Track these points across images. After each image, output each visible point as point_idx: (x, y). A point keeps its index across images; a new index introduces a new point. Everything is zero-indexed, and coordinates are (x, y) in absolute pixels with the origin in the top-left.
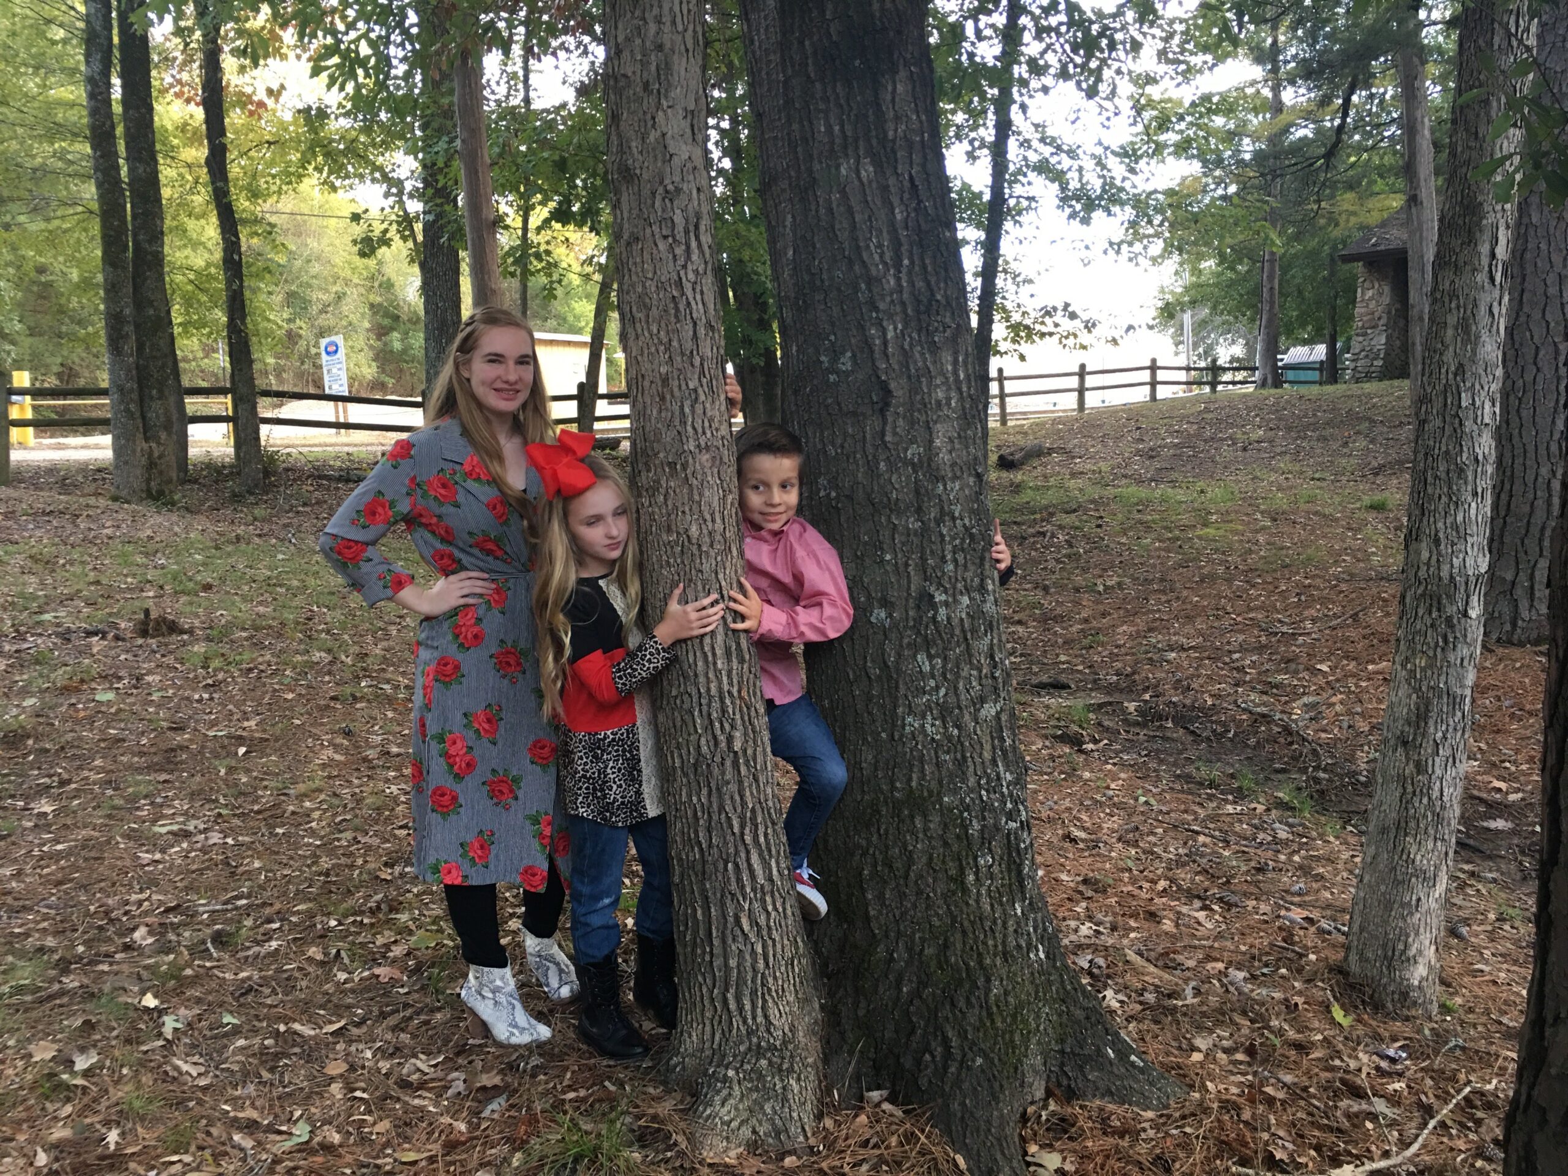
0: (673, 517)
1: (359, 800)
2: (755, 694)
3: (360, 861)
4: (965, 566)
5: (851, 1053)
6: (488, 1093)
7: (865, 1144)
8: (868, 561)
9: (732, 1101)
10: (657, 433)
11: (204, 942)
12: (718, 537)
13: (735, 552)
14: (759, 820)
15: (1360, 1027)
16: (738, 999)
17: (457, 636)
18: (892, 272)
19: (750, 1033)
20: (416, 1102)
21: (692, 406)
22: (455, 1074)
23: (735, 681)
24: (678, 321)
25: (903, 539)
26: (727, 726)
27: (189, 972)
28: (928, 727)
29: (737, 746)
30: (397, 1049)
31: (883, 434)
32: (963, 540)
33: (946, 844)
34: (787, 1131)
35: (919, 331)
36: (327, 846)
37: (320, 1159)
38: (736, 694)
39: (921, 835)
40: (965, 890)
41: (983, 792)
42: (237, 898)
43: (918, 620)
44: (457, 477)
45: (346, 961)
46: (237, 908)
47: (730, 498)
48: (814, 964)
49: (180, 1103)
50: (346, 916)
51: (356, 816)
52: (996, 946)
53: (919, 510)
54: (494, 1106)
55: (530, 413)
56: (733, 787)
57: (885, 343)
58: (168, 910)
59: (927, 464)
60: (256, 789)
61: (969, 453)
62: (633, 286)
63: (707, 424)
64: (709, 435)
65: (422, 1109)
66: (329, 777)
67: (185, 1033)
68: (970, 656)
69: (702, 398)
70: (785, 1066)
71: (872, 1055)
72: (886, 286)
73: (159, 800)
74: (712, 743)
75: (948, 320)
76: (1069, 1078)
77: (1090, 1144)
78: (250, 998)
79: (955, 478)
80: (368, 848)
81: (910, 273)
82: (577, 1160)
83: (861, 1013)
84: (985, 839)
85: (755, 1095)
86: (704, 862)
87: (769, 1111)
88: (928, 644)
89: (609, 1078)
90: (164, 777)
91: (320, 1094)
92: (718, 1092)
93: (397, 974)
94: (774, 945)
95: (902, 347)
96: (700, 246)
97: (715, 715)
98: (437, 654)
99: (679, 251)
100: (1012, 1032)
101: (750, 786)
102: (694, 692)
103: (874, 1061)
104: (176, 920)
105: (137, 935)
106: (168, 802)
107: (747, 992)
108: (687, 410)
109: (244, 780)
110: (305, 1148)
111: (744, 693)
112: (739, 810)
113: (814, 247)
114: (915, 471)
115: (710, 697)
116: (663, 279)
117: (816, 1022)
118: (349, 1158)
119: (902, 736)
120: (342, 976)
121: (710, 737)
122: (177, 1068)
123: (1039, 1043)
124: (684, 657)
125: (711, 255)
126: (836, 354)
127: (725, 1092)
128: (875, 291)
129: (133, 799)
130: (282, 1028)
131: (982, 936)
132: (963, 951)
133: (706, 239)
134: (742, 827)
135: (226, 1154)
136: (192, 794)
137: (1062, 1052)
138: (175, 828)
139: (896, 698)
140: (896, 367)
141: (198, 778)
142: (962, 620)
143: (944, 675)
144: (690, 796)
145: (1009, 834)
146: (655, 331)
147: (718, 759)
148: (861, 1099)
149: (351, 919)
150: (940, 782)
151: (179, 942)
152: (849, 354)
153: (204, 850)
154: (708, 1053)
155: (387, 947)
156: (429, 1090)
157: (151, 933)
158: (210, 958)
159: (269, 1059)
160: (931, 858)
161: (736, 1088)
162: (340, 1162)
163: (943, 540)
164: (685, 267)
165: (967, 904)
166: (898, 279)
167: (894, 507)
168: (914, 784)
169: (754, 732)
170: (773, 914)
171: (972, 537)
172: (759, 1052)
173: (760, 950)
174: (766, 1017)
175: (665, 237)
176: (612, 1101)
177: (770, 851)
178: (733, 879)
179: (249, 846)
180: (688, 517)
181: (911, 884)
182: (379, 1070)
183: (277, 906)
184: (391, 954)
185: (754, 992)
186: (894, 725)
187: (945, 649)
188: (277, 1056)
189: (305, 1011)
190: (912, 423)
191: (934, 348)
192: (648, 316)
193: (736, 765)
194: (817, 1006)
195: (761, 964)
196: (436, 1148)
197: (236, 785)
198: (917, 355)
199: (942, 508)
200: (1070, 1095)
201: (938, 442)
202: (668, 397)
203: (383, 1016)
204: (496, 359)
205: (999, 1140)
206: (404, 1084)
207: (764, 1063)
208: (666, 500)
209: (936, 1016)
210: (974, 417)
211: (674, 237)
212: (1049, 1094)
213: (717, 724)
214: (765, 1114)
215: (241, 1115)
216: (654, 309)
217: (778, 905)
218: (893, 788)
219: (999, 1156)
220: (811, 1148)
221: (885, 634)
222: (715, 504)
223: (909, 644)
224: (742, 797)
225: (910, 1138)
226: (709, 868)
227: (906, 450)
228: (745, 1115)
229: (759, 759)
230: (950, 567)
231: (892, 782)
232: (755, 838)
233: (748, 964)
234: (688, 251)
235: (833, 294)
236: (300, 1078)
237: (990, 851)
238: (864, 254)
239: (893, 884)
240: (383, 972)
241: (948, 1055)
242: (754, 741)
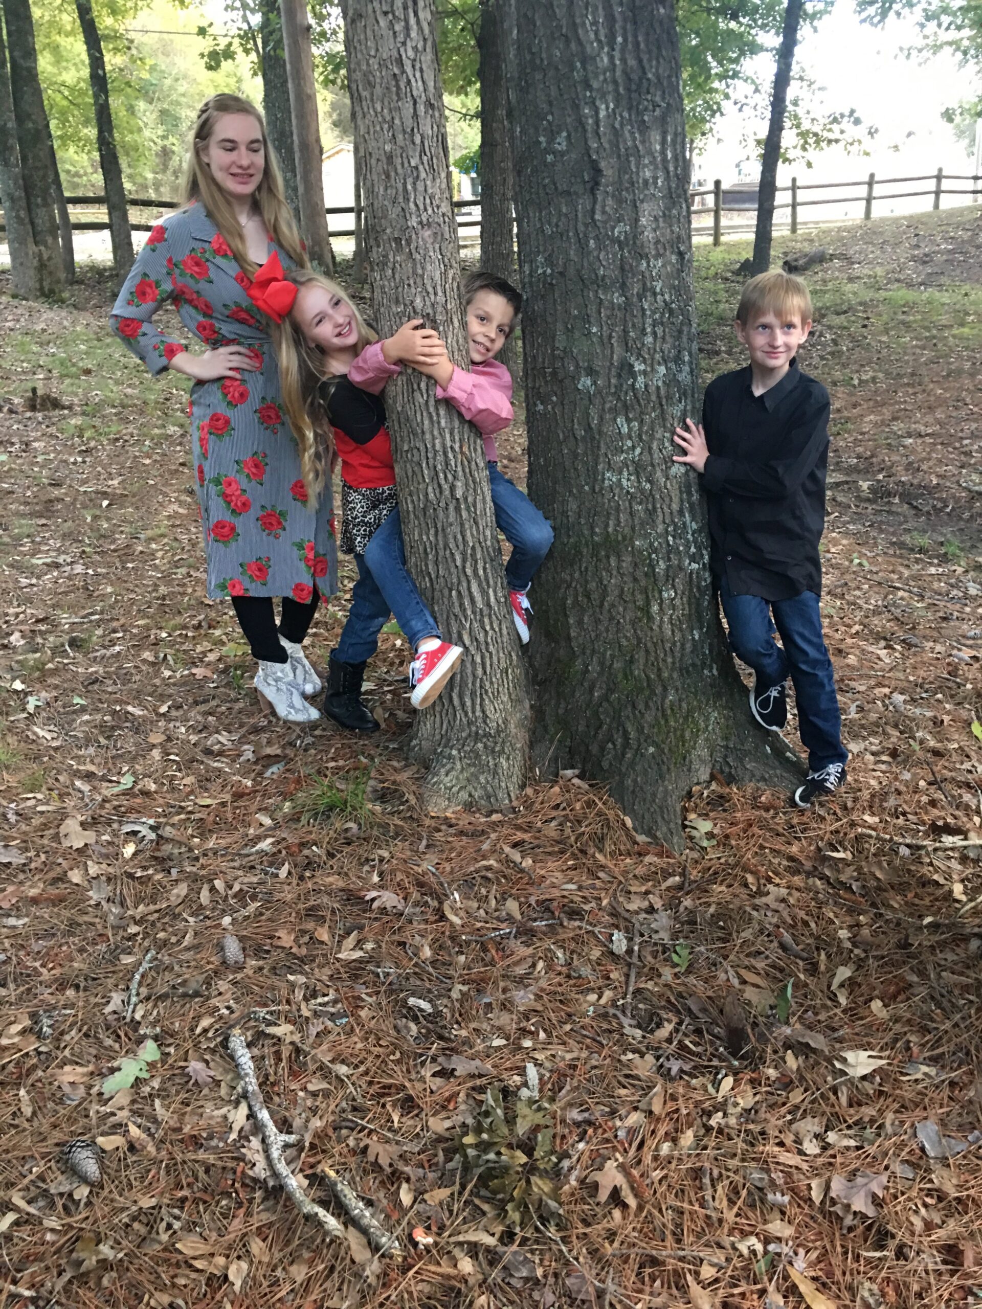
0: (400, 289)
1: (194, 545)
2: (475, 450)
3: (190, 590)
4: (663, 338)
5: (551, 742)
6: (271, 760)
8: (577, 334)
9: (454, 773)
10: (384, 209)
11: (63, 645)
12: (440, 309)
13: (456, 324)
14: (479, 556)
16: (461, 697)
17: (226, 395)
18: (606, 49)
19: (470, 723)
20: (216, 764)
21: (414, 184)
22: (246, 747)
23: (457, 438)
24: (399, 99)
25: (608, 313)
26: (450, 477)
27: (50, 666)
28: (624, 482)
29: (459, 493)
30: (205, 727)
31: (593, 212)
32: (663, 314)
33: (635, 580)
34: (496, 796)
35: (630, 110)
36: (167, 578)
37: (138, 801)
38: (457, 448)
39: (615, 572)
40: (650, 618)
41: (670, 538)
42: (92, 614)
43: (619, 387)
44: (207, 255)
45: (171, 662)
46: (91, 621)
47: (451, 273)
48: (527, 674)
49: (37, 758)
50: (174, 630)
51: (191, 556)
52: (673, 663)
53: (623, 286)
54: (274, 769)
56: (456, 529)
57: (597, 122)
58: (38, 621)
59: (633, 242)
60: (114, 533)
61: (672, 232)
62: (358, 64)
63: (428, 201)
64: (430, 211)
65: (219, 770)
66: (173, 526)
67: (44, 709)
68: (664, 420)
69: (423, 175)
70: (497, 749)
71: (568, 743)
72: (599, 64)
73: (38, 539)
74: (437, 491)
75: (658, 99)
76: (730, 767)
77: (739, 815)
78: (96, 687)
79: (658, 256)
80: (197, 580)
81: (623, 50)
82: (331, 808)
83: (561, 711)
84: (669, 577)
85: (473, 769)
86: (433, 590)
87: (483, 781)
88: (626, 408)
89: (363, 753)
90: (43, 521)
91: (144, 757)
92: (444, 766)
93: (209, 674)
94: (491, 657)
95: (614, 128)
97: (439, 467)
98: (209, 412)
99: (398, 27)
100: (683, 730)
101: (471, 528)
102: (422, 448)
103: (570, 748)
104: (43, 628)
105: (12, 638)
106: (45, 540)
107: (468, 693)
108: (409, 187)
109: (105, 526)
110: (128, 793)
111: (465, 449)
112: (461, 547)
113: (535, 26)
114: (621, 249)
115: (436, 452)
116: (385, 56)
117: (526, 717)
119: (602, 489)
120: (167, 673)
121: (436, 486)
122: (35, 733)
123: (707, 740)
124: (411, 417)
125: (431, 32)
126: (552, 136)
127: (448, 767)
128: (589, 69)
129: (18, 539)
130: (118, 708)
131: (662, 655)
132: (645, 665)
133: (425, 15)
134: (464, 561)
135: (69, 794)
136: (64, 535)
137: (726, 747)
138: (49, 560)
139: (598, 456)
140: (607, 146)
141: (70, 523)
142: (658, 388)
143: (640, 436)
144: (420, 535)
145: (691, 574)
146: (379, 109)
147: (442, 504)
148: (557, 775)
149: (178, 632)
150: (633, 529)
151: (43, 645)
152: (564, 134)
153: (69, 578)
154: (438, 737)
155: (204, 654)
156: (227, 756)
157: (23, 637)
158: (68, 657)
159: (108, 731)
160: (622, 591)
161: (458, 763)
162: (154, 803)
163: (644, 314)
164: (404, 44)
165: (651, 629)
166: (611, 58)
167: (600, 283)
168: (610, 529)
169: (474, 482)
170: (490, 632)
171: (671, 312)
172: (477, 738)
173: (478, 659)
174: (483, 712)
175: (386, 13)
176: (366, 769)
177: (488, 582)
178: (457, 604)
179: (105, 576)
180: (413, 290)
181: (605, 612)
182: (189, 742)
183: (122, 621)
184: (206, 659)
185: (473, 694)
186: (596, 480)
187: (642, 413)
188: (113, 728)
189: (137, 697)
190: (620, 201)
191: (643, 128)
192: (372, 94)
193: (458, 509)
194: (527, 706)
195: (480, 671)
196: (227, 797)
197: (98, 530)
198: (627, 135)
199: (644, 284)
200: (730, 780)
201: (643, 221)
202: (393, 174)
203: (196, 703)
205: (661, 808)
206: (208, 752)
207: (480, 746)
208: (393, 274)
209: (620, 715)
210: (679, 196)
211: (393, 12)
212: (713, 777)
213: (441, 476)
214: (479, 783)
215: (82, 768)
216: (378, 87)
217: (495, 626)
218: (593, 533)
219: (659, 819)
220: (514, 808)
221: (590, 401)
222: (437, 277)
223: (610, 409)
224: (463, 537)
225: (590, 804)
226: (437, 594)
227: (613, 228)
228: (464, 783)
229: (479, 506)
230: (649, 339)
231: (592, 528)
232: (475, 571)
233: (469, 671)
234: (407, 28)
235: (551, 73)
236: (129, 744)
237: (673, 586)
238: (580, 31)
239: (590, 612)
240: (199, 672)
241: (626, 744)
242: (475, 490)
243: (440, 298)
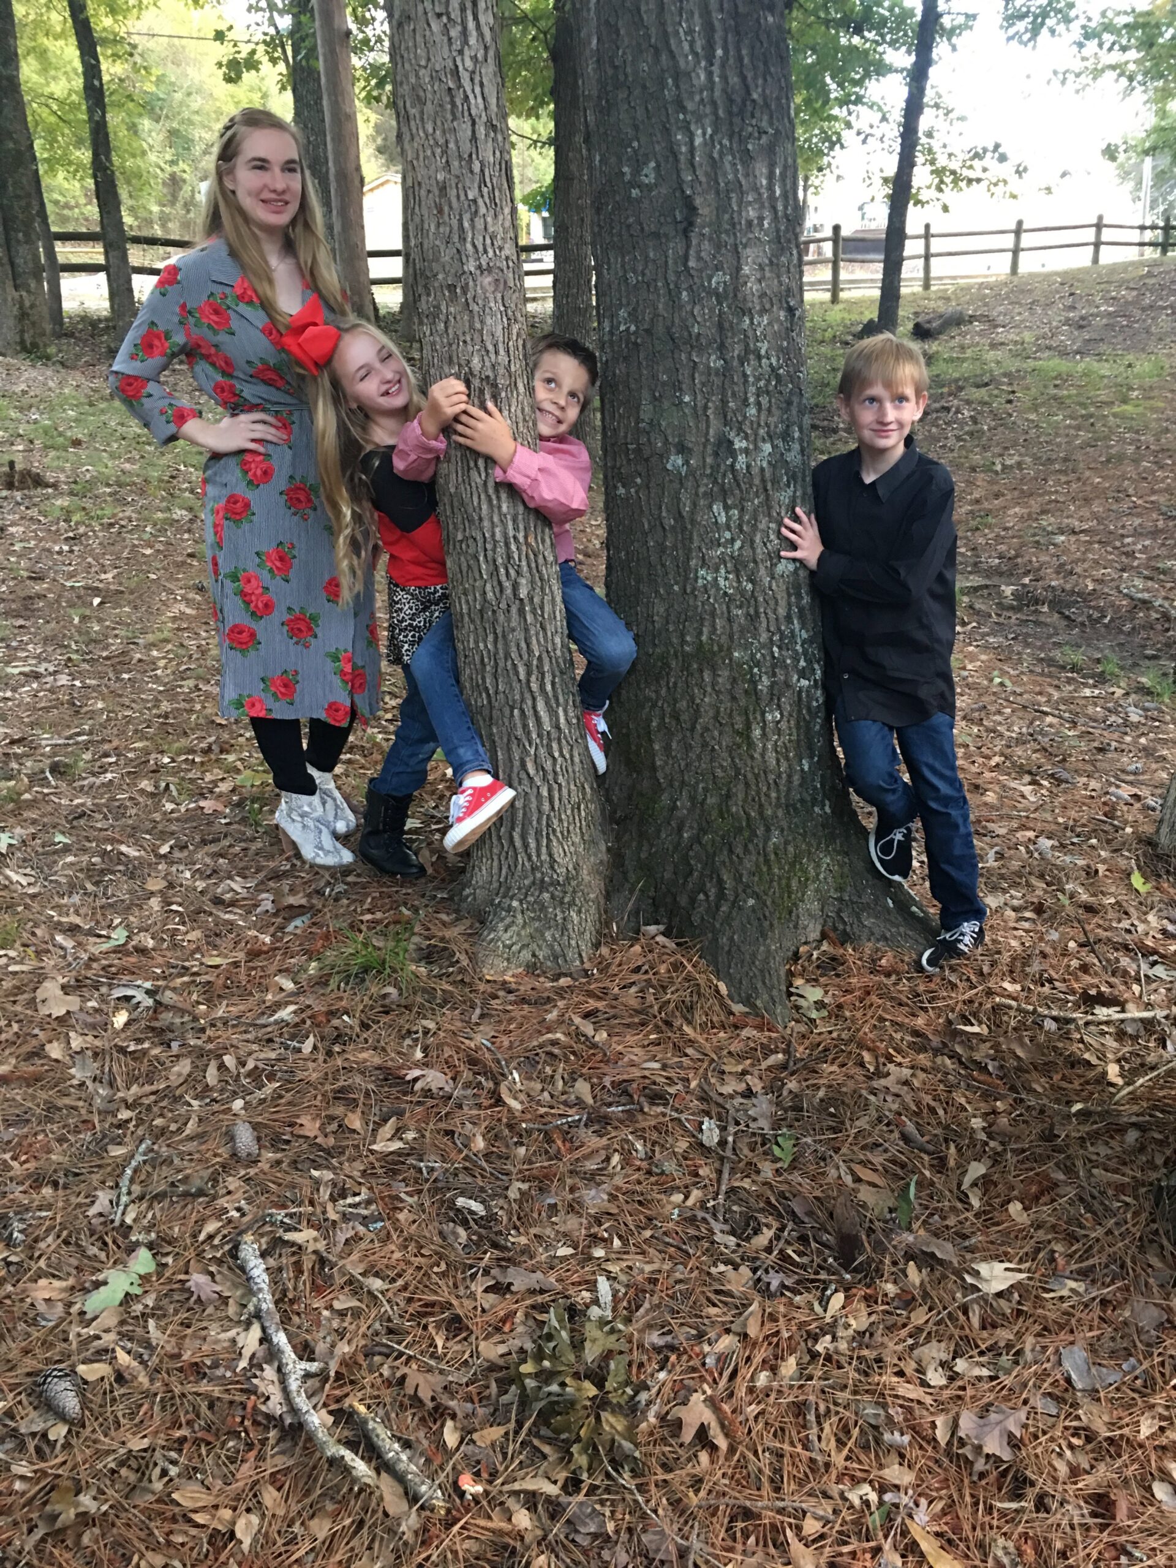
0: (454, 347)
1: (203, 652)
2: (543, 541)
3: (198, 707)
4: (769, 410)
5: (632, 892)
6: (294, 911)
7: (637, 970)
8: (666, 404)
9: (514, 928)
10: (436, 249)
11: (43, 772)
12: (502, 371)
13: (521, 389)
14: (546, 668)
15: (1158, 893)
16: (524, 838)
17: (246, 472)
18: (703, 64)
19: (534, 869)
20: (227, 916)
21: (472, 220)
22: (264, 895)
23: (521, 526)
24: (454, 118)
25: (704, 379)
26: (512, 572)
27: (27, 796)
28: (722, 582)
29: (523, 593)
30: (215, 871)
31: (686, 258)
32: (769, 381)
33: (734, 699)
34: (564, 956)
35: (731, 137)
36: (170, 693)
37: (133, 960)
38: (521, 540)
39: (709, 689)
40: (751, 744)
41: (775, 649)
42: (78, 734)
43: (715, 468)
44: (229, 301)
45: (175, 793)
46: (77, 743)
47: (515, 329)
48: (603, 810)
49: (9, 907)
50: (179, 755)
51: (200, 666)
52: (778, 798)
53: (722, 347)
54: (298, 922)
55: (299, 228)
56: (519, 635)
57: (692, 150)
58: (13, 742)
59: (733, 294)
60: (107, 637)
61: (781, 283)
62: (406, 77)
63: (488, 241)
64: (491, 254)
65: (231, 923)
66: (178, 629)
67: (19, 849)
68: (769, 508)
69: (483, 210)
70: (566, 900)
71: (652, 893)
72: (695, 82)
73: (14, 644)
74: (497, 590)
75: (764, 124)
76: (845, 923)
77: (854, 980)
78: (82, 822)
79: (763, 311)
80: (208, 695)
81: (723, 66)
82: (366, 970)
83: (643, 856)
84: (775, 694)
85: (537, 924)
86: (491, 708)
87: (549, 938)
88: (724, 493)
89: (405, 904)
90: (21, 622)
91: (140, 907)
92: (502, 920)
93: (220, 808)
94: (560, 790)
95: (712, 158)
96: (478, 27)
97: (500, 561)
98: (226, 492)
99: (454, 32)
100: (789, 879)
101: (537, 634)
102: (479, 537)
103: (654, 899)
104: (19, 751)
106: (23, 645)
107: (532, 832)
108: (466, 225)
109: (96, 628)
110: (119, 950)
111: (531, 540)
112: (526, 657)
113: (618, 35)
114: (720, 303)
115: (495, 542)
116: (438, 68)
117: (601, 862)
118: (160, 960)
119: (694, 589)
120: (169, 806)
121: (495, 583)
122: (7, 878)
123: (817, 890)
124: (467, 500)
125: (494, 39)
126: (639, 164)
127: (508, 920)
128: (683, 87)
130: (109, 848)
131: (765, 789)
132: (745, 800)
133: (486, 19)
134: (529, 674)
135: (48, 951)
136: (46, 639)
137: (840, 900)
138: (27, 669)
139: (690, 550)
140: (703, 179)
141: (53, 624)
142: (762, 469)
143: (740, 527)
144: (476, 642)
145: (800, 692)
146: (431, 130)
147: (503, 605)
148: (638, 932)
149: (183, 757)
150: (731, 637)
151: (19, 771)
152: (653, 164)
153: (52, 691)
154: (495, 885)
155: (215, 783)
156: (241, 907)
158: (49, 786)
159: (96, 875)
160: (718, 712)
161: (519, 916)
162: (151, 963)
163: (746, 381)
164: (461, 52)
165: (752, 758)
166: (710, 74)
167: (695, 343)
168: (704, 638)
169: (541, 579)
170: (560, 760)
171: (779, 378)
172: (542, 886)
173: (545, 793)
174: (550, 855)
175: (439, 16)
177: (557, 700)
178: (519, 726)
179: (94, 688)
180: (470, 348)
181: (697, 736)
182: (195, 889)
183: (115, 743)
184: (217, 790)
185: (538, 833)
186: (687, 578)
187: (743, 499)
188: (102, 872)
189: (132, 834)
190: (719, 246)
191: (747, 158)
192: (422, 113)
193: (521, 612)
194: (603, 848)
195: (546, 806)
196: (241, 956)
197: (88, 633)
198: (728, 166)
199: (747, 345)
200: (845, 938)
201: (746, 270)
202: (446, 209)
203: (204, 842)
204: (261, 165)
205: (761, 971)
206: (218, 901)
207: (546, 895)
208: (446, 328)
209: (713, 862)
210: (789, 241)
211: (448, 15)
212: (824, 936)
213: (502, 571)
214: (545, 940)
215: (64, 919)
216: (429, 103)
217: (566, 752)
218: (683, 642)
219: (759, 985)
220: (586, 971)
221: (681, 483)
222: (499, 333)
223: (705, 494)
224: (528, 645)
225: (677, 967)
226: (496, 713)
227: (710, 278)
228: (526, 941)
229: (547, 608)
230: (752, 411)
231: (682, 636)
232: (542, 687)
233: (534, 806)
234: (465, 33)
235: (637, 92)
236: (122, 891)
237: (779, 707)
238: (672, 41)
239: (680, 736)
240: (208, 805)
241: (721, 895)
242: (542, 589)
243: (503, 357)
